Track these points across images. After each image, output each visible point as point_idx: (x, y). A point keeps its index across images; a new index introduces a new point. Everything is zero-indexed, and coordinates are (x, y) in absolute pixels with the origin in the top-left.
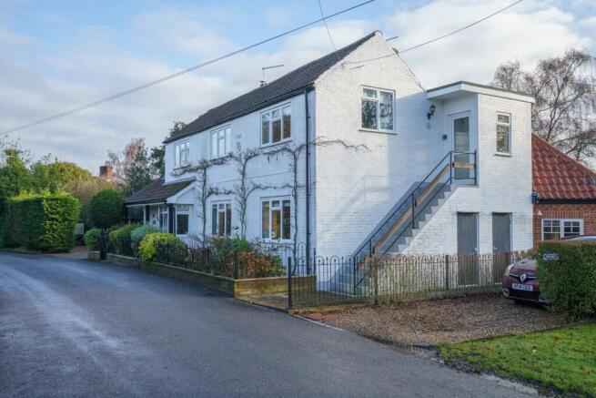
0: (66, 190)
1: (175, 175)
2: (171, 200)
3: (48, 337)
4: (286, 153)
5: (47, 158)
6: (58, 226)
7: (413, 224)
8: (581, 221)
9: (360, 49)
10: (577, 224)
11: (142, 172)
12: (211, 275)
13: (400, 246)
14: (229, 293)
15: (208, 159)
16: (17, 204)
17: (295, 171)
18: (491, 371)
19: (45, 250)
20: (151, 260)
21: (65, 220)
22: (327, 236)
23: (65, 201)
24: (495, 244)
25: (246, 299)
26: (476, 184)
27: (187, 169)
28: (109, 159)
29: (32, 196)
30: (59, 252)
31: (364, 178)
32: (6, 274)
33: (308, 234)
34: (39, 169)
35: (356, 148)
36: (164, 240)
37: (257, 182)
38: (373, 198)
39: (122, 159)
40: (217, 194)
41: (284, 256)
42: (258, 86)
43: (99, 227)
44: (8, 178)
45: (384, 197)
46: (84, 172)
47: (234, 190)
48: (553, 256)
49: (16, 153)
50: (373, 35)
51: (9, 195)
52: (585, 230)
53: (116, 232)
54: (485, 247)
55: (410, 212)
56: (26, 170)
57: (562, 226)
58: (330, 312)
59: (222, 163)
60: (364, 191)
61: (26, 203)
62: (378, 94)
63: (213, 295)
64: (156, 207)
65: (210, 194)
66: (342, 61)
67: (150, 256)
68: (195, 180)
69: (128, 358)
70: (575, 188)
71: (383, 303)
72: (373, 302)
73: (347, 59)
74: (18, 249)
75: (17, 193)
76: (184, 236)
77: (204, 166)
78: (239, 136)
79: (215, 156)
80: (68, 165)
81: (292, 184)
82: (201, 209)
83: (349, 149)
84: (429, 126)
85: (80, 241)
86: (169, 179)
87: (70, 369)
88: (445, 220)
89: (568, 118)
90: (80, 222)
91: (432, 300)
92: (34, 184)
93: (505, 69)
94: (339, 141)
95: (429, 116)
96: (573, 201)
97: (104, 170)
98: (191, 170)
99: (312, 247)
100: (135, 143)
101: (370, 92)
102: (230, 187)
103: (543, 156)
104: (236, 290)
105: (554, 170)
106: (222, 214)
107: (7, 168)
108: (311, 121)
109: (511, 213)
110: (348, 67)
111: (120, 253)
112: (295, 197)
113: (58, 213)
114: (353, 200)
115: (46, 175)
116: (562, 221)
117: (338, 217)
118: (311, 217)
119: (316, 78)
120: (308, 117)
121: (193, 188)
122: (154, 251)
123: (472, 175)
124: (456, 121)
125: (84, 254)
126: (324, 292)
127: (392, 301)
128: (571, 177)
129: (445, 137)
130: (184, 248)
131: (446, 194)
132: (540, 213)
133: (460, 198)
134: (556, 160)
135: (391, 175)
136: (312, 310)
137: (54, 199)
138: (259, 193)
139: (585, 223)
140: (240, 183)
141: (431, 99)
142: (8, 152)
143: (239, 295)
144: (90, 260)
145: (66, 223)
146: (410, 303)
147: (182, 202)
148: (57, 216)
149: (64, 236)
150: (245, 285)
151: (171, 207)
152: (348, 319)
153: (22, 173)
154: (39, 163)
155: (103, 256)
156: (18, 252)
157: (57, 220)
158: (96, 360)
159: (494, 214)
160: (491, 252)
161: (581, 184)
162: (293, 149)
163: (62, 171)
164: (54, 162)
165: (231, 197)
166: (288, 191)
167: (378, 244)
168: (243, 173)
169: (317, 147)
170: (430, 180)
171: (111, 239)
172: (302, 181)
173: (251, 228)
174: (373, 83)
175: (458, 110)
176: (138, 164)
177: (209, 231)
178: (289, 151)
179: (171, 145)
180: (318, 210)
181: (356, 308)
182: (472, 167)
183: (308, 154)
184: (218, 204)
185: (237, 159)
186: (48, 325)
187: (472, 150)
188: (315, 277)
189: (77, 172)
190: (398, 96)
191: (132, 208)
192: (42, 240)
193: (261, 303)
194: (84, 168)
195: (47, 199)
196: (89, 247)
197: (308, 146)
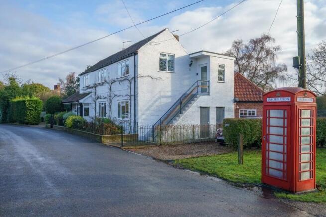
0: (37, 97)
1: (84, 90)
2: (81, 101)
3: (15, 157)
4: (127, 81)
5: (29, 82)
6: (33, 113)
7: (180, 112)
8: (255, 110)
9: (158, 36)
10: (254, 111)
11: (72, 88)
12: (93, 133)
13: (174, 121)
14: (100, 141)
15: (97, 83)
16: (15, 102)
17: (130, 89)
18: (189, 168)
19: (28, 124)
20: (70, 127)
21: (36, 110)
22: (144, 117)
23: (36, 102)
24: (217, 120)
25: (106, 143)
26: (209, 95)
27: (88, 87)
28: (59, 82)
29: (21, 99)
30: (34, 124)
31: (160, 92)
32: (7, 134)
33: (135, 116)
34: (25, 87)
35: (156, 79)
36: (76, 119)
37: (116, 93)
38: (164, 101)
39: (65, 82)
40: (100, 98)
41: (126, 125)
42: (122, 50)
43: (50, 113)
44: (11, 91)
45: (169, 100)
46: (46, 88)
47: (106, 96)
48: (228, 125)
49: (14, 79)
50: (165, 30)
51: (11, 99)
52: (257, 115)
53: (57, 116)
54: (213, 121)
55: (179, 107)
56: (19, 87)
57: (248, 113)
58: (140, 148)
59: (102, 85)
60: (159, 98)
61: (19, 102)
62: (167, 56)
63: (92, 142)
64: (75, 105)
65: (98, 98)
66: (150, 42)
67: (70, 126)
68: (91, 92)
69: (44, 164)
70: (254, 96)
71: (164, 145)
72: (159, 144)
73: (153, 40)
74: (15, 123)
75: (15, 97)
76: (86, 117)
77: (95, 86)
78: (109, 73)
79: (100, 82)
80: (39, 85)
81: (129, 94)
82: (93, 105)
83: (154, 80)
84: (190, 70)
85: (43, 120)
86: (81, 92)
87: (20, 168)
88: (194, 110)
89: (264, 65)
90: (43, 111)
91: (186, 143)
92: (23, 94)
93: (236, 43)
94: (148, 76)
95: (190, 65)
96: (252, 102)
97: (56, 87)
98: (90, 88)
99: (137, 121)
100: (71, 74)
101: (164, 55)
102: (105, 96)
103: (242, 83)
104: (102, 140)
105: (246, 89)
106: (102, 107)
107: (10, 86)
108: (136, 67)
109: (224, 107)
110: (153, 44)
111: (59, 125)
112: (130, 100)
113: (33, 107)
114: (155, 102)
115: (29, 89)
116: (248, 110)
117: (148, 109)
118: (137, 109)
119: (138, 49)
120: (135, 66)
121: (91, 96)
122: (71, 123)
123: (207, 91)
124: (202, 68)
125: (43, 125)
126: (141, 141)
127: (168, 144)
128: (252, 91)
129: (197, 74)
130: (85, 122)
131: (195, 99)
132: (238, 107)
133: (202, 101)
134: (247, 84)
135: (172, 91)
136: (132, 147)
137: (31, 101)
138: (117, 98)
139: (257, 112)
140: (109, 94)
141: (191, 58)
142: (11, 79)
143: (104, 142)
144: (47, 128)
145: (37, 111)
146: (175, 145)
147: (86, 102)
148: (32, 108)
149: (36, 117)
150: (106, 137)
151: (81, 104)
152: (145, 151)
153: (17, 89)
154: (25, 84)
155: (52, 126)
156: (16, 125)
157: (32, 110)
158: (31, 165)
159: (217, 107)
160: (215, 124)
161: (256, 94)
162: (130, 79)
163: (36, 87)
164: (32, 83)
165: (106, 100)
166: (127, 98)
167: (164, 120)
168: (111, 90)
169: (139, 79)
170: (188, 93)
171: (55, 119)
172: (133, 93)
173: (113, 114)
174: (164, 51)
175: (202, 63)
176: (71, 85)
177: (97, 115)
178: (128, 80)
179: (82, 76)
180: (139, 106)
181: (151, 147)
182: (207, 87)
183: (135, 82)
184: (101, 103)
185: (108, 83)
186: (17, 153)
187: (207, 80)
188: (138, 135)
189: (43, 88)
190: (176, 56)
191: (66, 105)
192: (26, 119)
193: (112, 145)
194: (46, 86)
195: (28, 101)
196: (46, 122)
197: (135, 78)
